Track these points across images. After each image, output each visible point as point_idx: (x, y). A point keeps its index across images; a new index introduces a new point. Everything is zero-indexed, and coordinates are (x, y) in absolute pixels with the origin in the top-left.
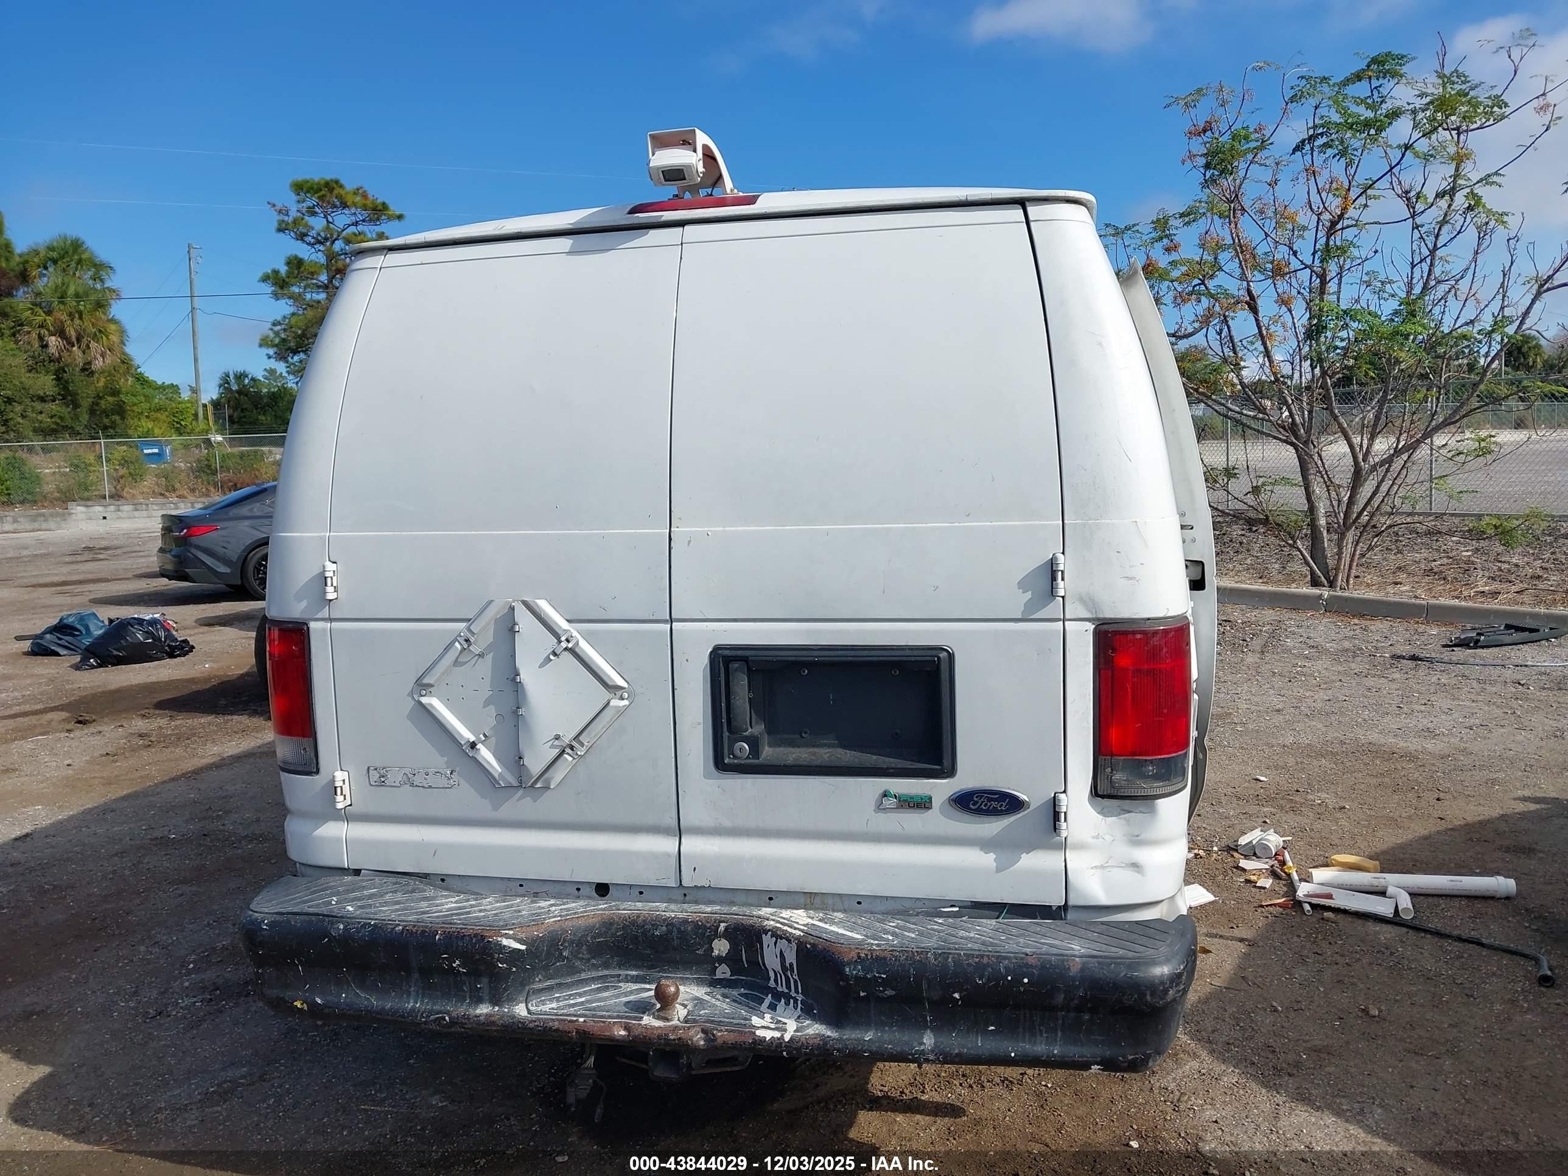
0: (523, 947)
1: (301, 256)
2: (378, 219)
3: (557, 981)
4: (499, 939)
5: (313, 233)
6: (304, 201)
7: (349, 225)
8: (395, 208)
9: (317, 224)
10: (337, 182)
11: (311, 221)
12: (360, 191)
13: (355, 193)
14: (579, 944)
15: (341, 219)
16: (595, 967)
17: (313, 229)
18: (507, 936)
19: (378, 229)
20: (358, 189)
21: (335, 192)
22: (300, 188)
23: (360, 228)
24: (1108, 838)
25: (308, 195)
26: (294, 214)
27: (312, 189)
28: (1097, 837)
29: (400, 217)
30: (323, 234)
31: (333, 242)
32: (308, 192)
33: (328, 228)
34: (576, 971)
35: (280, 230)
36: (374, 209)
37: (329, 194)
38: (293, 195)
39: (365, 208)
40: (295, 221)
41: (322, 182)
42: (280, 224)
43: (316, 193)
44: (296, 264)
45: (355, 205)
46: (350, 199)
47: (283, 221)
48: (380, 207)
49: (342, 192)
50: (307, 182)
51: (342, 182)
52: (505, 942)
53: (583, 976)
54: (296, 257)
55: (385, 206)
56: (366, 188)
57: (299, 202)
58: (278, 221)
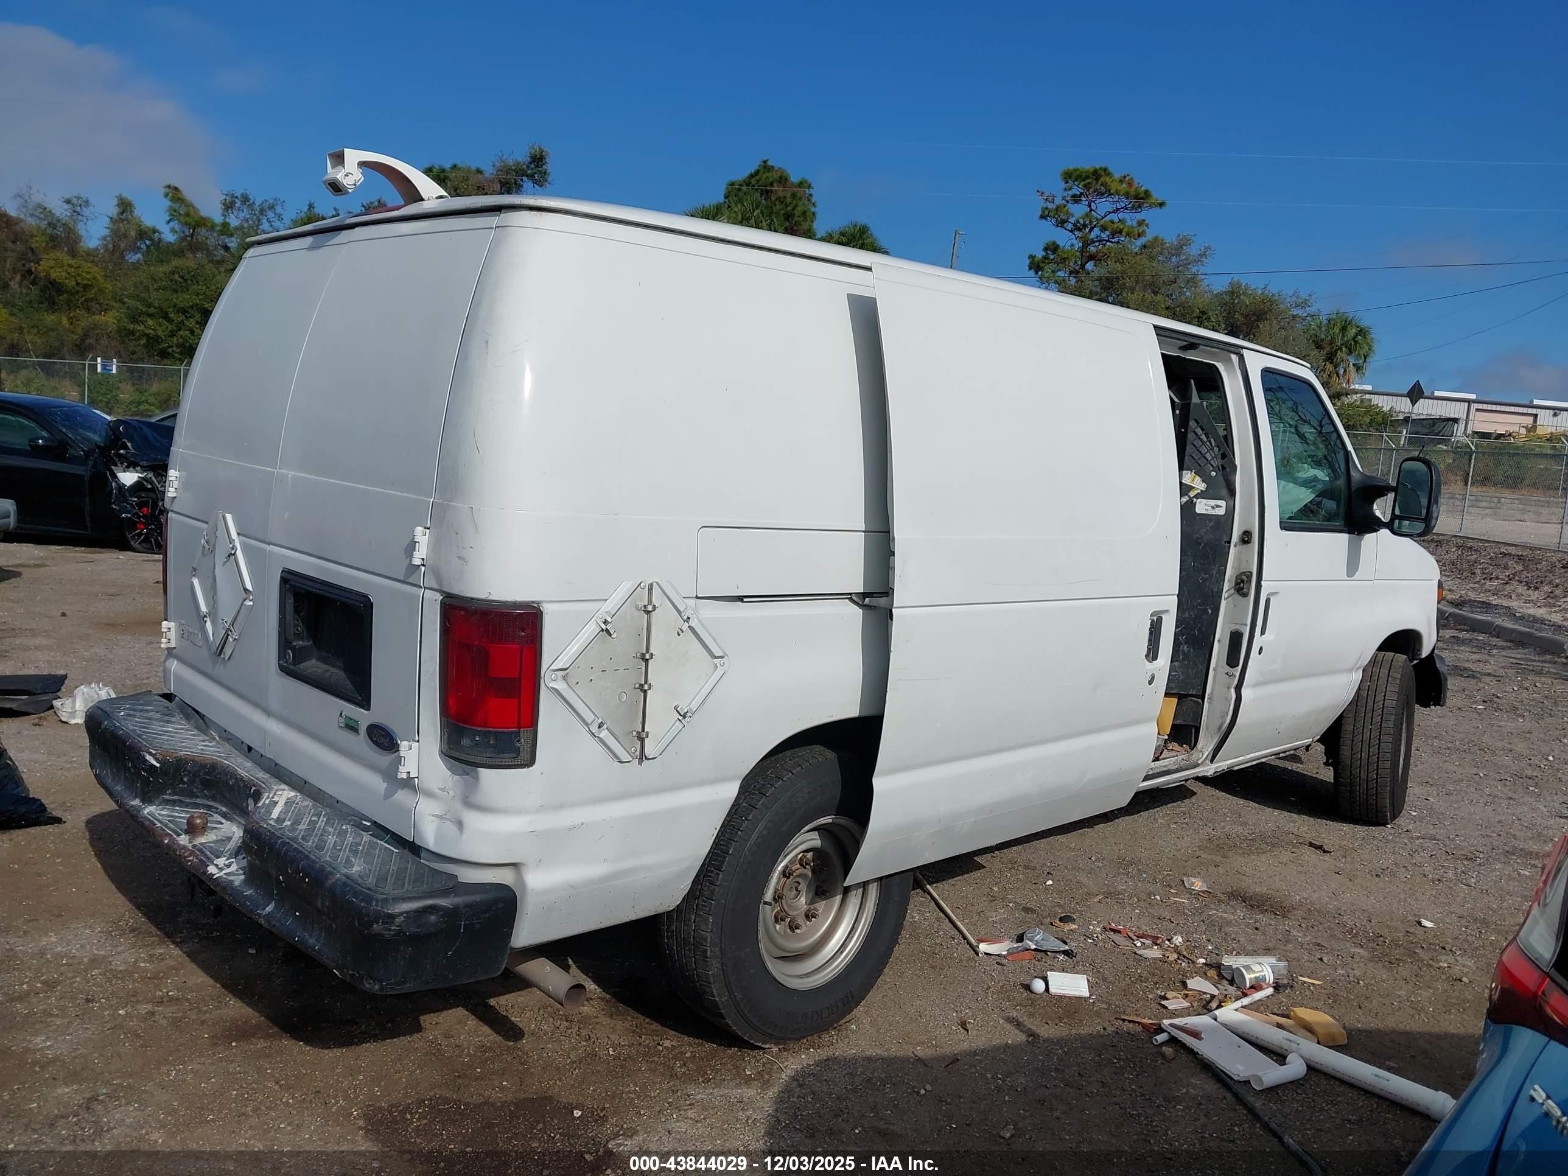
0: (158, 765)
1: (1058, 243)
2: (1140, 207)
3: (180, 798)
4: (146, 754)
5: (1072, 220)
6: (1070, 189)
7: (1110, 213)
8: (1156, 196)
9: (1078, 211)
10: (1105, 170)
11: (1072, 208)
12: (1127, 179)
13: (1120, 181)
14: (196, 775)
15: (1103, 206)
16: (207, 797)
17: (1073, 216)
18: (151, 754)
19: (1138, 217)
20: (1125, 177)
21: (1102, 179)
22: (1069, 176)
23: (1121, 215)
24: (451, 793)
25: (1076, 183)
26: (1059, 201)
27: (1081, 177)
28: (443, 790)
29: (1161, 205)
30: (1081, 221)
31: (1091, 230)
32: (1076, 180)
33: (1087, 215)
34: (192, 795)
35: (1043, 217)
36: (1137, 197)
37: (1094, 182)
38: (1063, 183)
39: (1127, 195)
40: (1058, 209)
41: (1092, 170)
42: (1043, 212)
43: (1084, 180)
44: (1052, 248)
45: (1117, 193)
46: (1114, 187)
47: (1047, 208)
48: (1142, 195)
49: (1108, 179)
50: (1076, 170)
51: (1110, 169)
52: (148, 757)
53: (198, 801)
54: (1054, 243)
55: (1147, 194)
56: (1133, 175)
57: (1066, 189)
58: (1043, 208)
